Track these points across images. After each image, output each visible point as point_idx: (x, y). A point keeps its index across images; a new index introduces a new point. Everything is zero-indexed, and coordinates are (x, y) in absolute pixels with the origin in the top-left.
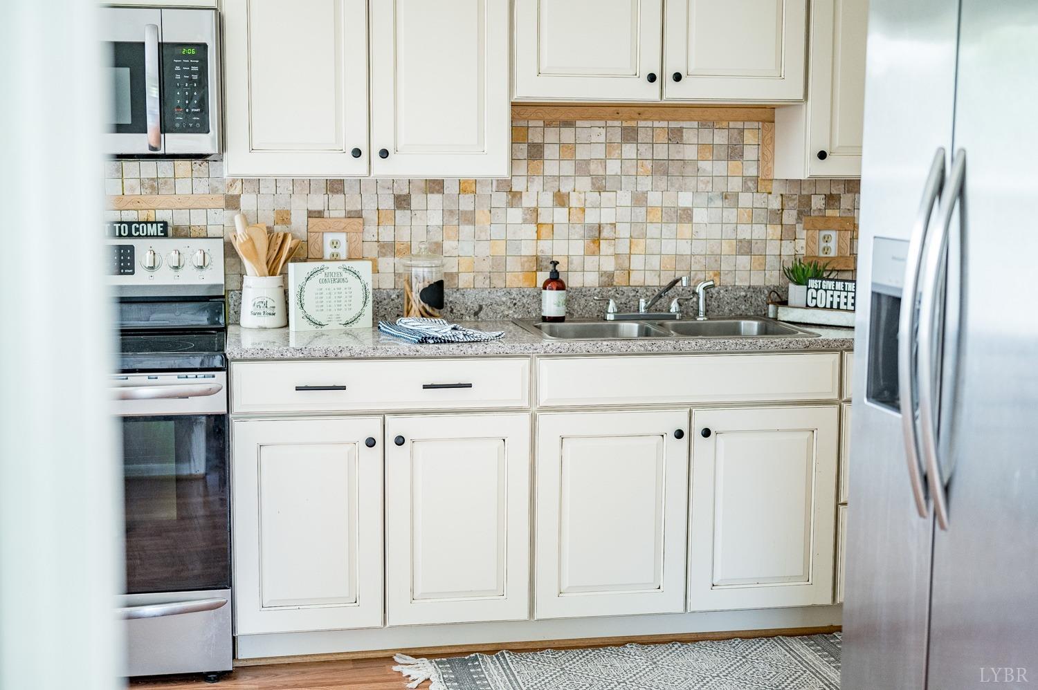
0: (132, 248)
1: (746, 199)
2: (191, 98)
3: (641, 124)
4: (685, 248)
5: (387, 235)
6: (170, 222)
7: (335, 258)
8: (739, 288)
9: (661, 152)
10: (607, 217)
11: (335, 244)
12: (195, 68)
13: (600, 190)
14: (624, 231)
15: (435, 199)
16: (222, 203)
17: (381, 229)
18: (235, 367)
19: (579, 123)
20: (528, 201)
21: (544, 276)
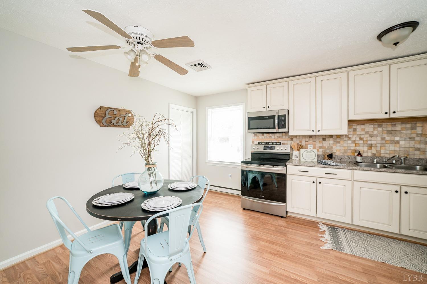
0: (275, 146)
1: (418, 139)
2: (283, 123)
3: (383, 123)
4: (397, 149)
5: (321, 145)
6: (282, 142)
7: (310, 149)
8: (416, 159)
9: (390, 129)
10: (373, 142)
11: (310, 146)
12: (284, 118)
13: (372, 137)
14: (379, 145)
15: (331, 139)
16: (290, 139)
17: (320, 144)
18: (287, 166)
19: (366, 124)
21: (357, 154)
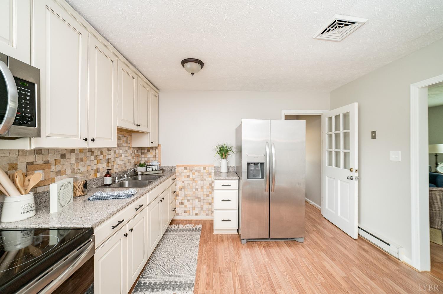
1: (128, 151)
5: (58, 168)
10: (110, 157)
13: (109, 150)
17: (56, 166)
18: (94, 231)
20: (95, 154)
